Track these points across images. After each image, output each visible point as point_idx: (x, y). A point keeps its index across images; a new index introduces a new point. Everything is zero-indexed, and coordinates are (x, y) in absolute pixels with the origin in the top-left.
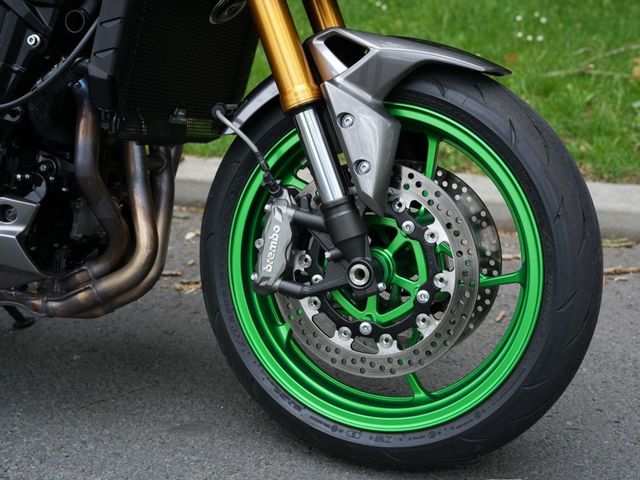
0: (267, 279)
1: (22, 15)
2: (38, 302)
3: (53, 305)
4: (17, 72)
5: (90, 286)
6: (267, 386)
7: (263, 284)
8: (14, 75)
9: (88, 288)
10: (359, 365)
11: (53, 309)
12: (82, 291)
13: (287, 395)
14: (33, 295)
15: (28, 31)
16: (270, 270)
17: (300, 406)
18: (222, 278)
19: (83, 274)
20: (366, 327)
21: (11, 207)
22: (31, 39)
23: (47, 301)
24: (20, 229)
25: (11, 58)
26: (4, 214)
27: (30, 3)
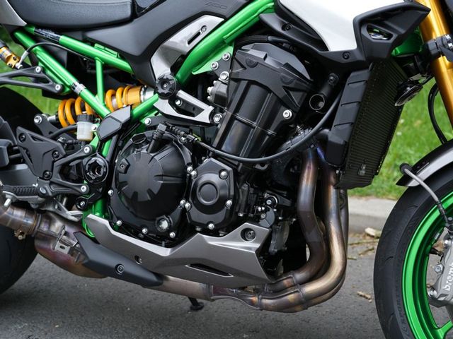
0: (445, 295)
1: (280, 96)
2: (255, 299)
3: (266, 302)
4: (270, 136)
5: (298, 290)
7: (442, 299)
8: (267, 137)
9: (297, 291)
11: (266, 305)
12: (291, 293)
14: (250, 293)
15: (283, 108)
16: (448, 290)
18: (397, 290)
19: (289, 280)
21: (251, 230)
22: (286, 113)
23: (262, 298)
24: (257, 246)
25: (267, 125)
26: (245, 235)
27: (287, 89)
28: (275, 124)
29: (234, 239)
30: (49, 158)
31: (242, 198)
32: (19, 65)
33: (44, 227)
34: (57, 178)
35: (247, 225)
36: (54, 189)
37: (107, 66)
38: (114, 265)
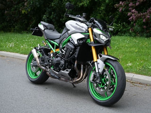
0: (91, 81)
3: (72, 82)
4: (70, 56)
6: (91, 94)
10: (99, 92)
12: (74, 80)
13: (93, 95)
15: (71, 52)
17: (94, 96)
20: (100, 88)
24: (68, 72)
25: (69, 54)
26: (67, 71)
27: (71, 49)
28: (70, 54)
29: (65, 71)
30: (47, 59)
31: (66, 65)
32: (46, 45)
33: (47, 70)
34: (48, 62)
35: (67, 69)
36: (47, 64)
37: (56, 45)
38: (54, 75)
